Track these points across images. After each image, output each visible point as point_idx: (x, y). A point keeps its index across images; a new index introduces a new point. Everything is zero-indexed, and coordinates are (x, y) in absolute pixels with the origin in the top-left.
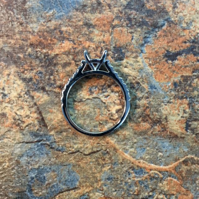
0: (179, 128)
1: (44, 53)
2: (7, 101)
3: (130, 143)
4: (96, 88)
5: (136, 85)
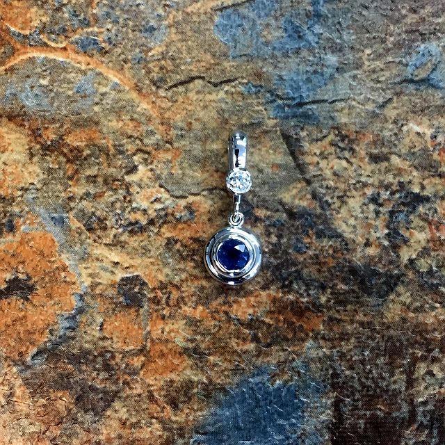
2: (370, 188)
3: (108, 104)
4: (180, 219)
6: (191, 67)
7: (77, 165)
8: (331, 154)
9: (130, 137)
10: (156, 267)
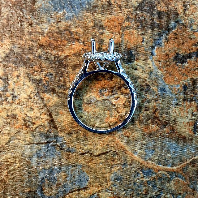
1: (54, 54)
2: (16, 103)
3: (139, 144)
4: (106, 90)
5: (146, 87)
6: (100, 161)
7: (154, 116)
9: (129, 128)
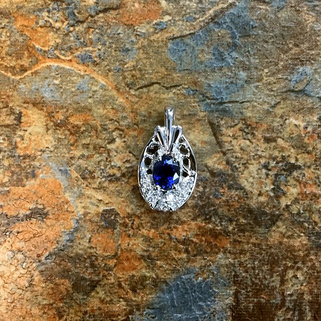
0: (30, 115)
1: (211, 224)
3: (97, 98)
6: (152, 76)
7: (77, 137)
8: (240, 136)
9: (112, 120)
10: (125, 204)
